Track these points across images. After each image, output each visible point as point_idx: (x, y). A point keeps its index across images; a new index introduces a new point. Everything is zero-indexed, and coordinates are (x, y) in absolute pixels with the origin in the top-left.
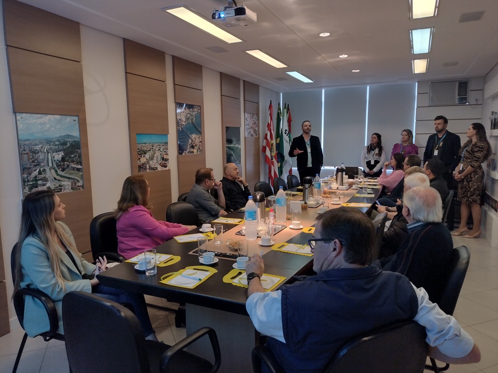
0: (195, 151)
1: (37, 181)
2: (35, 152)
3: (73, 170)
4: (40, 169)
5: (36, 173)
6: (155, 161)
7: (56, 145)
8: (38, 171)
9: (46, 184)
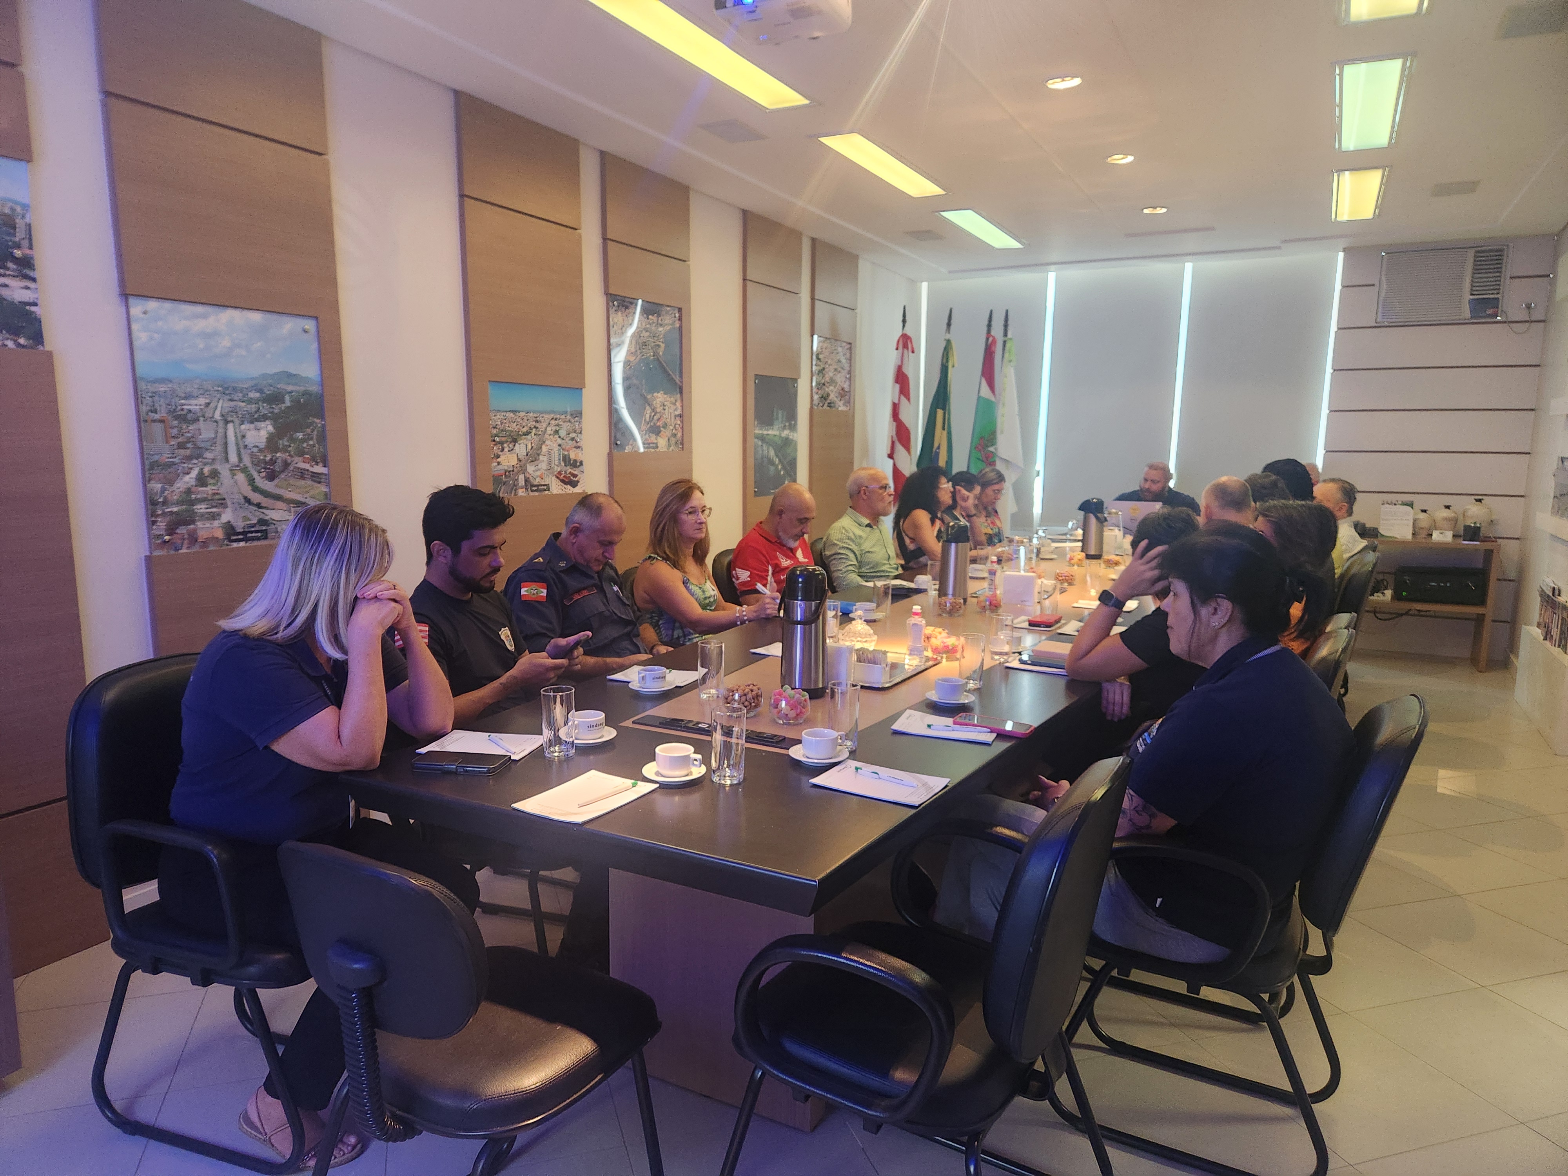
0: (662, 442)
1: (193, 503)
2: (187, 418)
3: (302, 477)
4: (202, 469)
5: (190, 479)
6: (543, 466)
7: (250, 401)
8: (194, 473)
9: (219, 515)
